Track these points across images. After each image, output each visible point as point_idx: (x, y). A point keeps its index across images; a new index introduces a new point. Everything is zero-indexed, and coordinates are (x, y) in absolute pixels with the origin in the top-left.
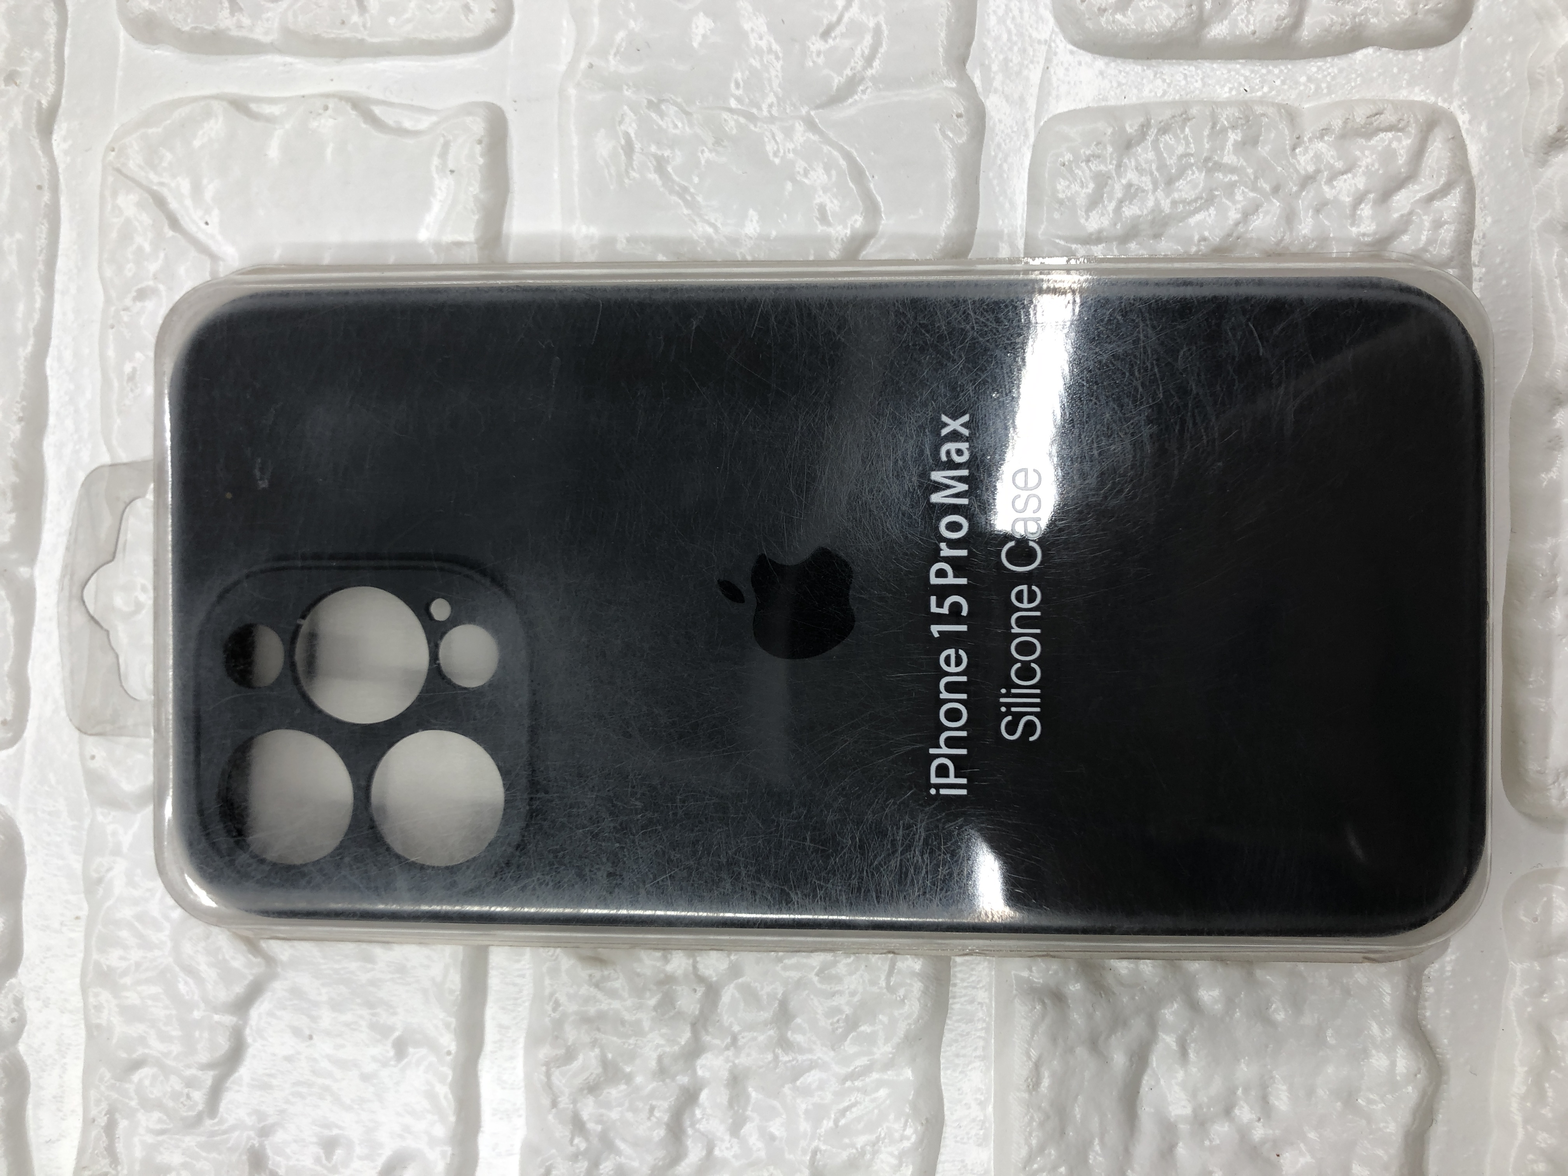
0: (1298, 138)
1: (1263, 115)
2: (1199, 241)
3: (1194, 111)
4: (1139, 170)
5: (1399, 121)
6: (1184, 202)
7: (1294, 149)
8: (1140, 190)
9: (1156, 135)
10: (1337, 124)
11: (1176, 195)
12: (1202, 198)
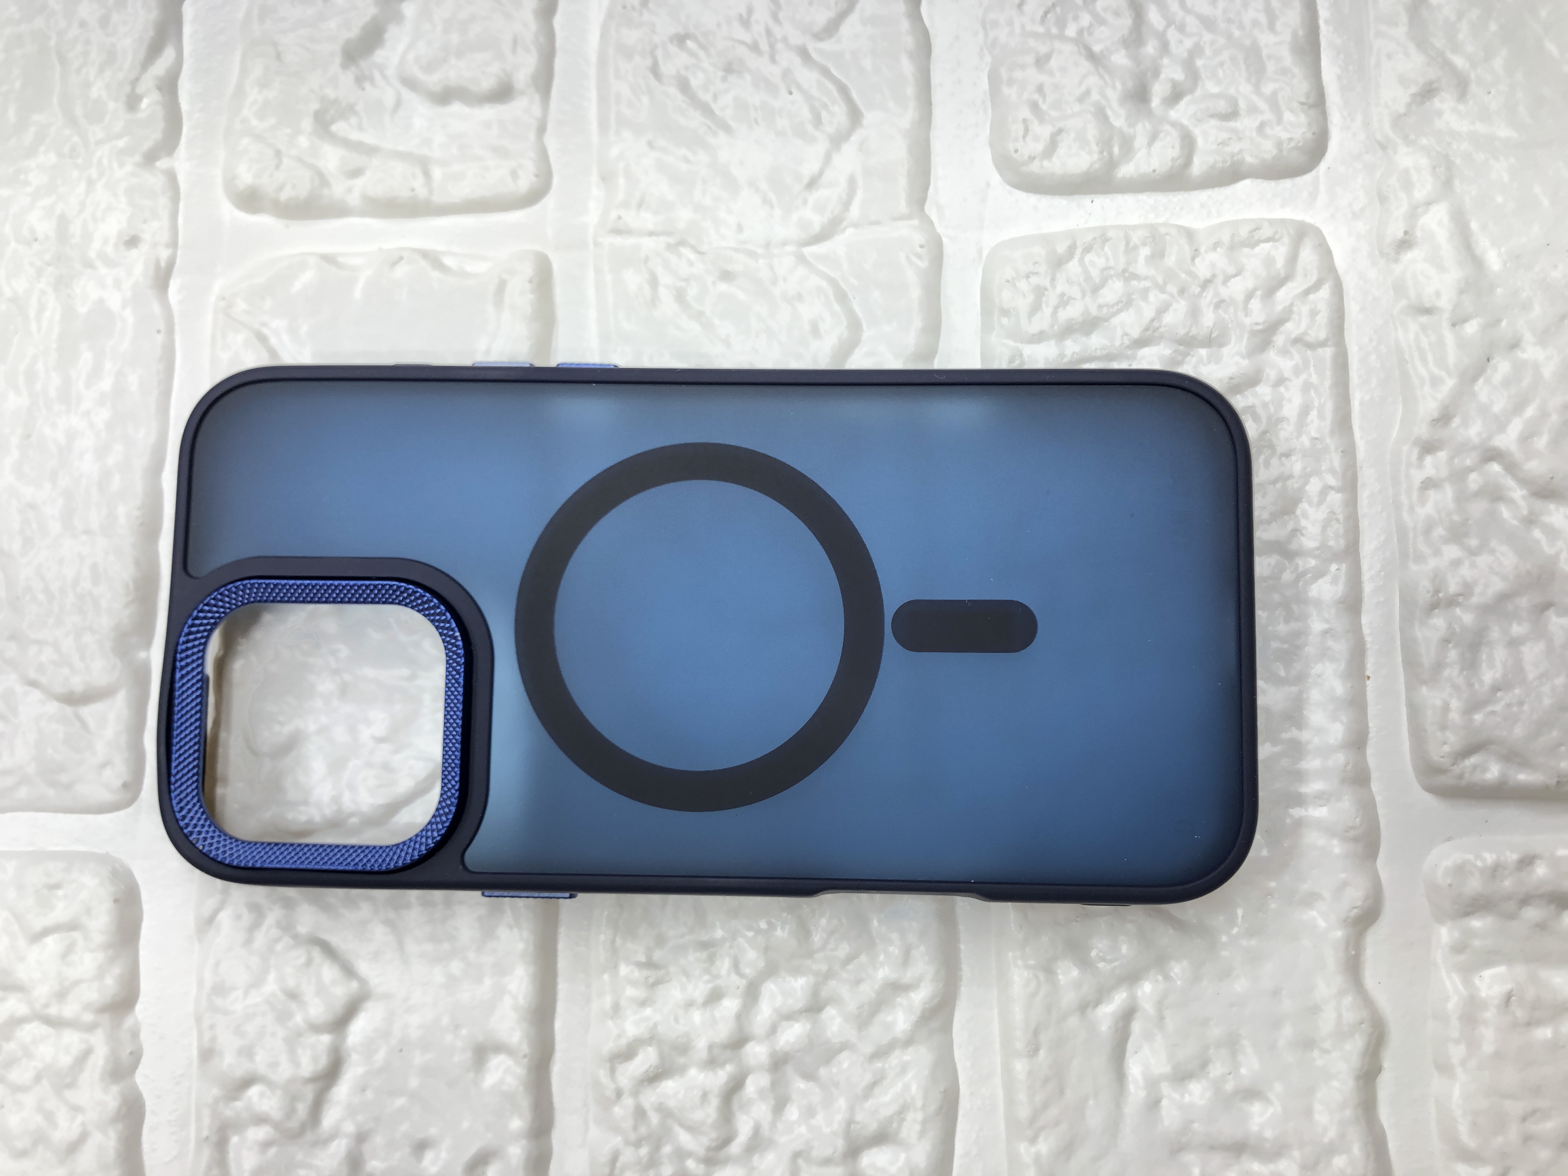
0: (1196, 250)
1: (1167, 234)
2: (1123, 336)
3: (1111, 234)
4: (1069, 282)
5: (1276, 233)
6: (1108, 305)
7: (1193, 259)
8: (1071, 298)
9: (1082, 253)
10: (1226, 237)
11: (1101, 301)
12: (1122, 302)
